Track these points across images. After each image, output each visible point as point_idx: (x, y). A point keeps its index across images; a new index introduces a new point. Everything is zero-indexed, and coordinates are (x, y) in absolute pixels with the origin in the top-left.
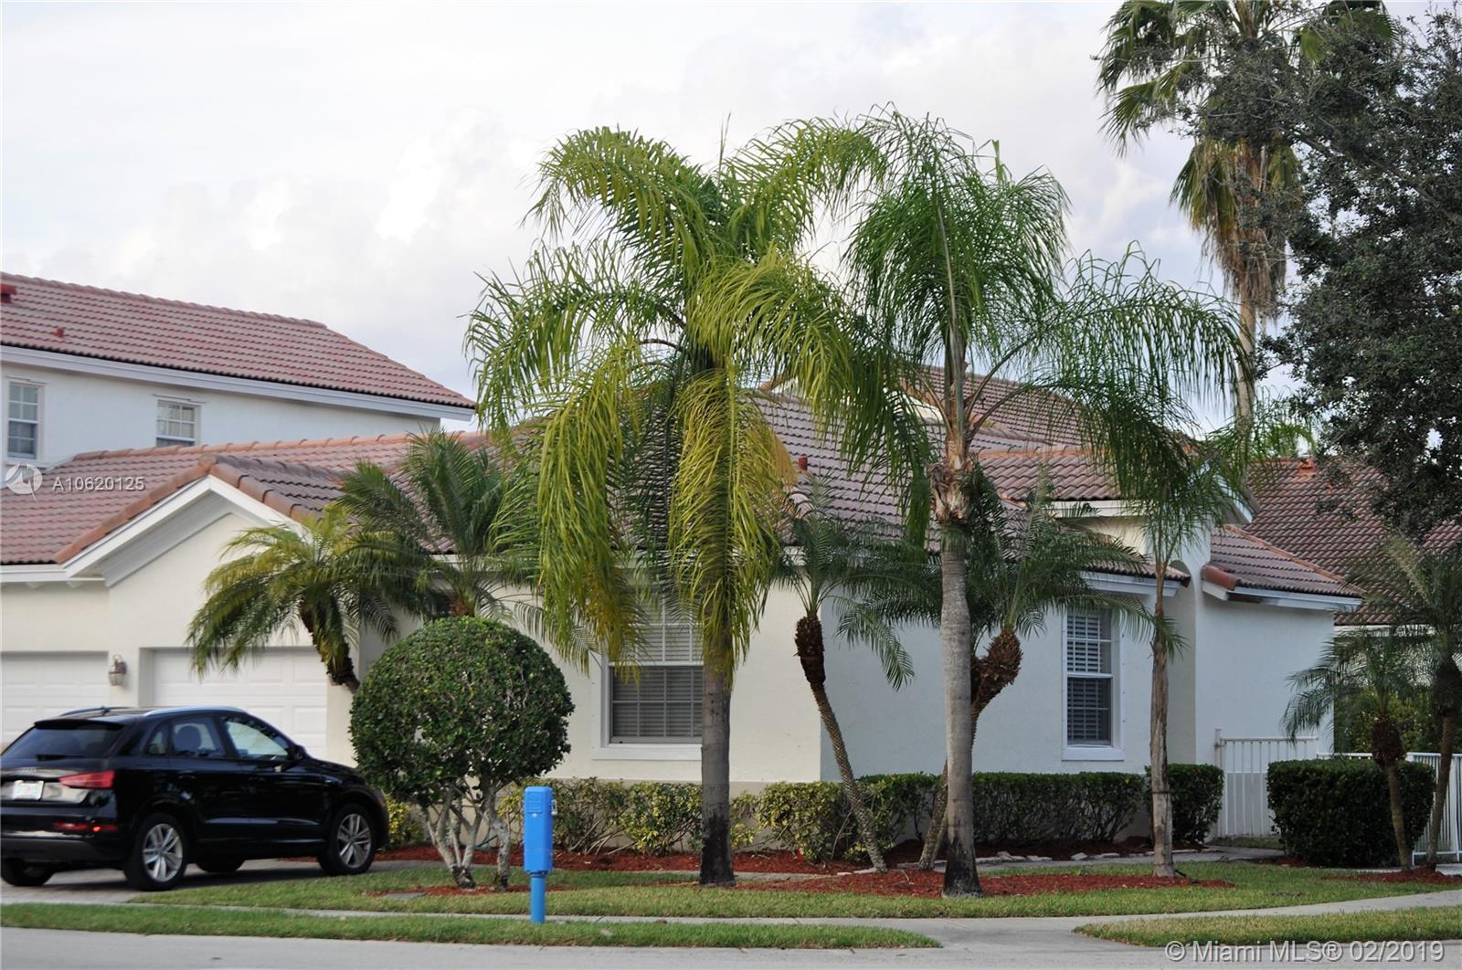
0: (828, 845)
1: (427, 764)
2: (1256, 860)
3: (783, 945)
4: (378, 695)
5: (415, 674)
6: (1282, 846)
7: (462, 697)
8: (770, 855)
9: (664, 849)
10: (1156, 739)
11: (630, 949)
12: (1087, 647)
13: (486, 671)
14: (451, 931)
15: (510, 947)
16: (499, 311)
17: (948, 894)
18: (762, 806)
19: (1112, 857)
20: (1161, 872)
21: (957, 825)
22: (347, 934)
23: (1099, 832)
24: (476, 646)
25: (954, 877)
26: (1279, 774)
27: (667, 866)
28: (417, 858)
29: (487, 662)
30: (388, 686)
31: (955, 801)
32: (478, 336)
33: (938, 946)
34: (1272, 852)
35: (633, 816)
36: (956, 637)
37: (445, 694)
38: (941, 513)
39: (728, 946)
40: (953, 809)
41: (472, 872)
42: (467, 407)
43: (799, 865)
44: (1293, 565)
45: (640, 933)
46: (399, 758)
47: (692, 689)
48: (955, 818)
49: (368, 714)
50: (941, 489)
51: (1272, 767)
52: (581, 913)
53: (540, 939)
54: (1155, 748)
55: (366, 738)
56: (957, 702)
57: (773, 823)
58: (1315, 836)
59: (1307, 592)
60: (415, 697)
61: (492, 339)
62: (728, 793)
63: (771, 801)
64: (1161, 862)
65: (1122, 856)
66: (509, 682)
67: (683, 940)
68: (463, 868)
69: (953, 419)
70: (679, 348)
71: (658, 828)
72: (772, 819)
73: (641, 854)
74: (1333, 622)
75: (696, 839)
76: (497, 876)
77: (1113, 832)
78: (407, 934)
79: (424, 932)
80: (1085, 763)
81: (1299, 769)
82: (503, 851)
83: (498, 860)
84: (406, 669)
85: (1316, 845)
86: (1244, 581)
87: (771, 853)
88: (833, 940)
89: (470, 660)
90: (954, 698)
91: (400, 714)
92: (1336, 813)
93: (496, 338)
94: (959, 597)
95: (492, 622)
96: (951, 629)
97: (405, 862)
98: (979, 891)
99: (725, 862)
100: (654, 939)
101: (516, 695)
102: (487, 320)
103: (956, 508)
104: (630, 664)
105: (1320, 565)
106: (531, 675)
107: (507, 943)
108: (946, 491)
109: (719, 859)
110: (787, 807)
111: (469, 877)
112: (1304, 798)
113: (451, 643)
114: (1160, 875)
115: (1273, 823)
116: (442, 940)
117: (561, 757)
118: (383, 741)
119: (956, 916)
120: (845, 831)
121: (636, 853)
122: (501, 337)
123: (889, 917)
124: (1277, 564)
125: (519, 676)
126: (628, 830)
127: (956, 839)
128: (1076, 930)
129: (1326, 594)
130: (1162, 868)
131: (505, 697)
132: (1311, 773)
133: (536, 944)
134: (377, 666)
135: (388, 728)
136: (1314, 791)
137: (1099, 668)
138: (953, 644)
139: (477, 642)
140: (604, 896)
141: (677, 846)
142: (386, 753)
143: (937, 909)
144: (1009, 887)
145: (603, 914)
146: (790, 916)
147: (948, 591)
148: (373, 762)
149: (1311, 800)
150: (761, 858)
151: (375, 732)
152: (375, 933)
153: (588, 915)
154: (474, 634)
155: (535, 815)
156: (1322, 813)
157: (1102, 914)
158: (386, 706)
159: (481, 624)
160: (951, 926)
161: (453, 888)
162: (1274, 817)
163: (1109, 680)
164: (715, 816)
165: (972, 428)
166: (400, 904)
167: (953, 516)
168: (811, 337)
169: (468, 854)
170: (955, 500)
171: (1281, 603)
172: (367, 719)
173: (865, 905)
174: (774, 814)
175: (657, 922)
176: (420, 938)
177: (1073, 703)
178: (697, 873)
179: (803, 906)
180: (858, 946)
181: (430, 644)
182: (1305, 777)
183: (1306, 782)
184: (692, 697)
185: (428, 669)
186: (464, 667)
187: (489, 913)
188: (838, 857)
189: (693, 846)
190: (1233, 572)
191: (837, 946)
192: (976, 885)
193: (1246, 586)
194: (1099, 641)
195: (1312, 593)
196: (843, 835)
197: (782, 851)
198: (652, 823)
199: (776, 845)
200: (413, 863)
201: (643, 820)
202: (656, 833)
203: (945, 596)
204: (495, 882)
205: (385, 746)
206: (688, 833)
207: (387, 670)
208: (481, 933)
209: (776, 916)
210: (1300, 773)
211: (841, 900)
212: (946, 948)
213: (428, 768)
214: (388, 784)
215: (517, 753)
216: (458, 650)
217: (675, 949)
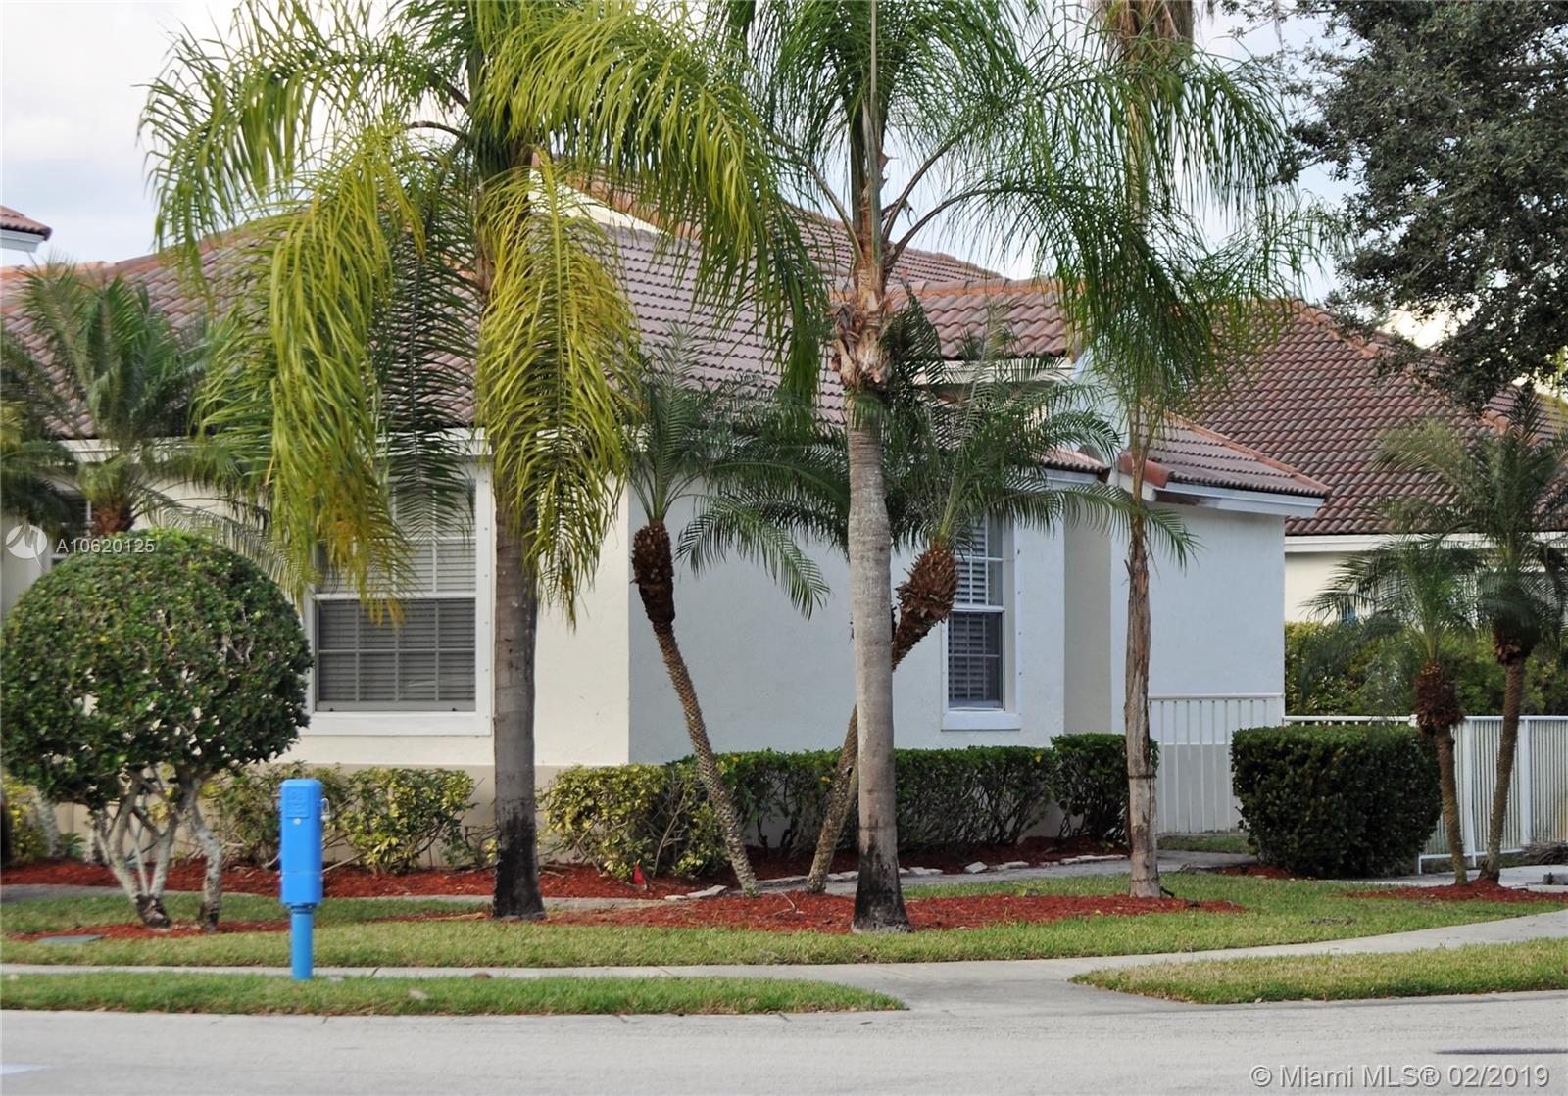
0: (647, 856)
1: (106, 746)
2: (1216, 869)
3: (681, 1009)
4: (31, 645)
5: (86, 613)
6: (1253, 849)
7: (157, 647)
8: (562, 871)
9: (406, 866)
10: (1134, 701)
11: (457, 1018)
12: (971, 568)
13: (192, 609)
14: (186, 995)
15: (277, 1019)
16: (190, 82)
17: (861, 928)
18: (552, 801)
19: (1019, 867)
20: (1142, 891)
21: (873, 827)
22: (31, 1002)
23: (997, 830)
24: (175, 572)
25: (870, 903)
26: (1249, 747)
27: (415, 889)
28: (42, 881)
29: (193, 595)
30: (45, 632)
31: (870, 792)
32: (159, 118)
33: (899, 1007)
34: (1239, 858)
35: (361, 816)
36: (871, 555)
37: (132, 643)
38: (848, 375)
39: (599, 1012)
40: (871, 805)
41: (166, 905)
42: (32, 232)
43: (612, 886)
44: (1226, 451)
45: (468, 995)
46: (61, 738)
47: (436, 632)
48: (870, 816)
49: (14, 673)
50: (849, 339)
51: (1239, 736)
52: (343, 962)
53: (321, 1006)
54: (1133, 712)
55: (12, 709)
56: (874, 648)
57: (569, 826)
58: (1301, 835)
59: (1257, 490)
60: (88, 647)
61: (176, 120)
62: (533, 782)
63: (564, 793)
64: (1143, 877)
65: (1032, 866)
66: (226, 625)
67: (532, 1004)
68: (151, 897)
69: (866, 238)
70: (462, 136)
71: (397, 833)
72: (568, 819)
73: (370, 872)
74: (1284, 531)
75: (454, 849)
76: (203, 909)
77: (1016, 832)
78: (121, 1000)
79: (146, 997)
80: (972, 734)
81: (1278, 740)
82: (212, 872)
83: (205, 886)
84: (73, 607)
85: (1303, 848)
86: (1177, 474)
87: (565, 869)
88: (752, 1002)
89: (167, 593)
90: (868, 644)
91: (65, 674)
92: (1332, 803)
93: (184, 119)
94: (875, 497)
95: (194, 536)
96: (864, 543)
97: (26, 887)
98: (906, 923)
99: (531, 884)
100: (488, 1004)
101: (236, 643)
102: (170, 92)
103: (871, 367)
104: (384, 596)
105: (1264, 451)
106: (258, 614)
107: (271, 1011)
108: (856, 343)
109: (523, 879)
110: (590, 802)
111: (161, 911)
112: (1287, 780)
113: (137, 568)
114: (1141, 896)
115: (1240, 817)
116: (175, 1009)
117: (295, 735)
118: (39, 714)
119: (887, 960)
120: (672, 836)
121: (362, 869)
122: (191, 118)
123: (791, 962)
124: (1207, 450)
125: (239, 616)
126: (352, 838)
127: (872, 848)
128: (1075, 980)
129: (1280, 492)
130: (1144, 884)
131: (219, 646)
132: (1296, 745)
133: (316, 1013)
134: (23, 603)
135: (46, 694)
136: (1300, 771)
137: (987, 599)
138: (866, 564)
139: (177, 567)
140: (370, 937)
141: (424, 860)
142: (43, 731)
143: (860, 951)
144: (943, 915)
145: (376, 964)
146: (649, 964)
147: (858, 488)
148: (22, 743)
149: (1295, 784)
150: (551, 877)
151: (25, 700)
152: (72, 999)
153: (353, 965)
154: (171, 554)
155: (297, 821)
156: (1312, 802)
157: (1092, 955)
158: (42, 662)
159: (178, 539)
160: (891, 976)
161: (138, 927)
162: (1241, 807)
163: (999, 615)
164: (516, 818)
165: (892, 251)
166: (70, 953)
167: (866, 381)
168: (705, 110)
169: (159, 877)
170: (869, 355)
171: (1222, 506)
172: (14, 680)
173: (753, 946)
174: (571, 812)
175: (476, 976)
176: (142, 1007)
177: (953, 648)
178: (489, 899)
179: (664, 949)
180: (790, 1009)
181: (107, 569)
182: (1286, 752)
183: (1287, 758)
184: (437, 644)
185: (104, 606)
186: (159, 603)
187: (207, 964)
188: (663, 874)
189: (449, 859)
190: (1160, 461)
191: (759, 1009)
192: (900, 914)
193: (1179, 480)
194: (987, 559)
195: (1263, 490)
196: (671, 841)
197: (580, 866)
198: (389, 827)
199: (567, 857)
200: (37, 888)
201: (374, 823)
202: (394, 841)
203: (853, 495)
204: (200, 918)
205: (41, 720)
206: (438, 841)
207: (43, 609)
208: (231, 998)
209: (629, 963)
210: (1280, 745)
211: (715, 938)
212: (915, 1011)
213: (106, 751)
214: (44, 776)
215: (238, 729)
216: (148, 579)
217: (523, 1018)
